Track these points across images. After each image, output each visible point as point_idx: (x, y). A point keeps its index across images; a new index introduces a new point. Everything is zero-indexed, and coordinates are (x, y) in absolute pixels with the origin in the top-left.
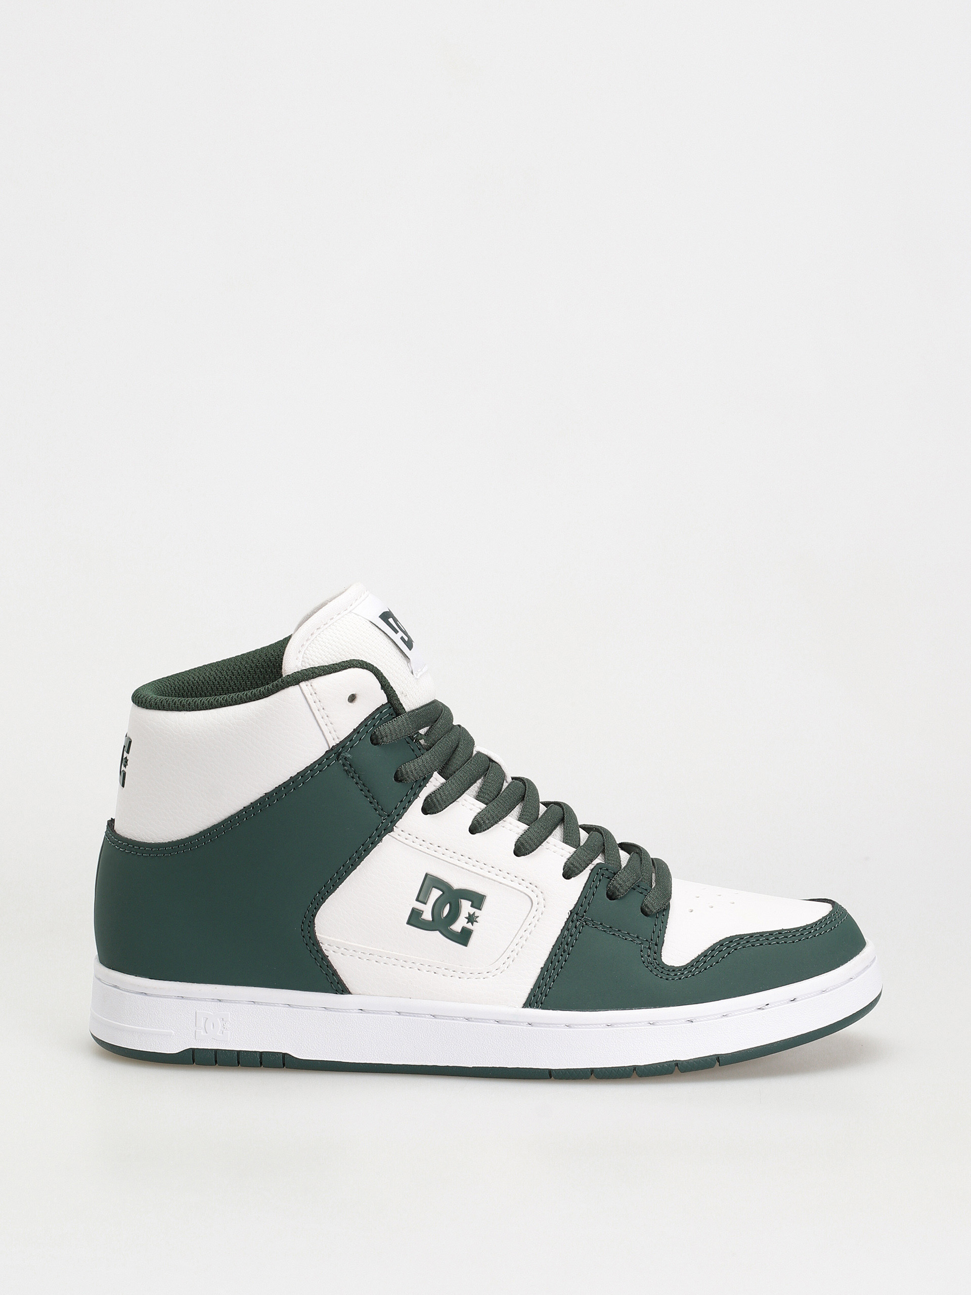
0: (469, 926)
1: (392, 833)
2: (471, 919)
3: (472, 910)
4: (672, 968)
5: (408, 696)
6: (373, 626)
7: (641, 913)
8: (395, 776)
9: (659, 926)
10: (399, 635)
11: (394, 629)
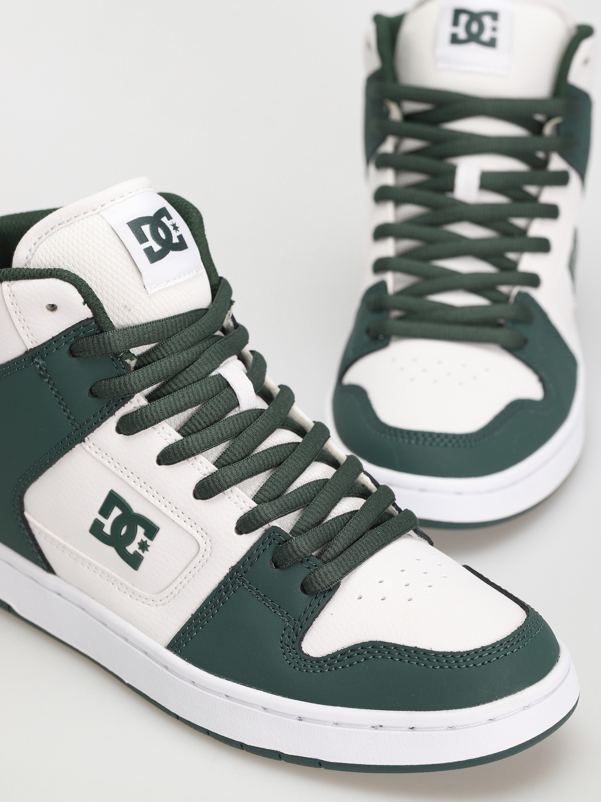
0: (140, 552)
1: (83, 443)
2: (143, 546)
3: (145, 539)
4: (306, 657)
5: (133, 310)
6: (113, 233)
7: (299, 589)
8: (91, 390)
9: (314, 608)
10: (146, 245)
11: (142, 239)
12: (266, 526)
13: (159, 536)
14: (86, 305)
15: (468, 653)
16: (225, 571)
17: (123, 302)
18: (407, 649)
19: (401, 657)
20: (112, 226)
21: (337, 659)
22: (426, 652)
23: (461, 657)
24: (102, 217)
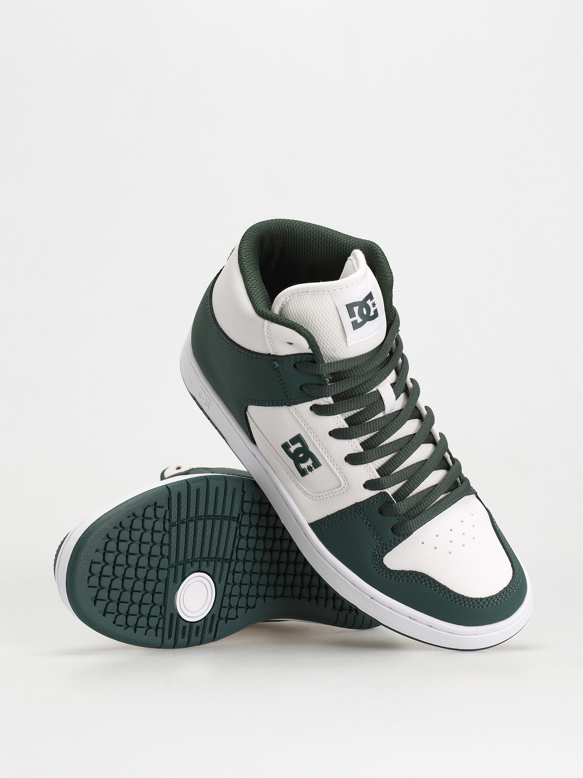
0: (307, 470)
1: (289, 407)
2: (310, 469)
3: (312, 466)
4: (384, 567)
5: (336, 352)
6: (335, 309)
7: (390, 530)
8: (301, 387)
9: (395, 542)
10: (353, 319)
11: (352, 315)
12: (382, 491)
13: (319, 469)
14: (310, 349)
15: (472, 599)
16: (352, 503)
17: (332, 347)
18: (440, 585)
19: (435, 589)
20: (336, 305)
21: (407, 575)
22: (449, 591)
23: (468, 600)
24: (332, 298)
